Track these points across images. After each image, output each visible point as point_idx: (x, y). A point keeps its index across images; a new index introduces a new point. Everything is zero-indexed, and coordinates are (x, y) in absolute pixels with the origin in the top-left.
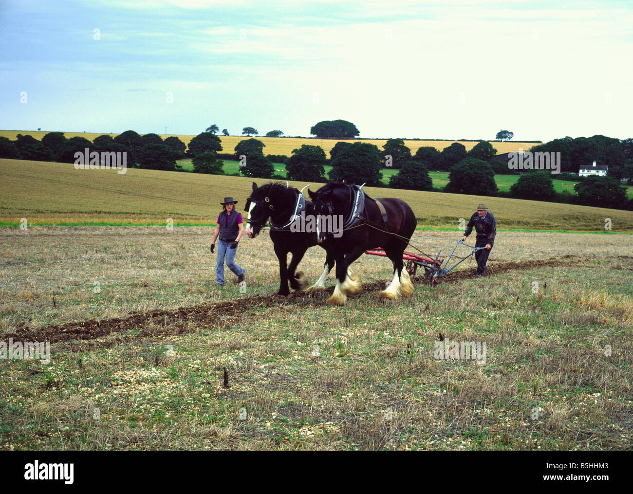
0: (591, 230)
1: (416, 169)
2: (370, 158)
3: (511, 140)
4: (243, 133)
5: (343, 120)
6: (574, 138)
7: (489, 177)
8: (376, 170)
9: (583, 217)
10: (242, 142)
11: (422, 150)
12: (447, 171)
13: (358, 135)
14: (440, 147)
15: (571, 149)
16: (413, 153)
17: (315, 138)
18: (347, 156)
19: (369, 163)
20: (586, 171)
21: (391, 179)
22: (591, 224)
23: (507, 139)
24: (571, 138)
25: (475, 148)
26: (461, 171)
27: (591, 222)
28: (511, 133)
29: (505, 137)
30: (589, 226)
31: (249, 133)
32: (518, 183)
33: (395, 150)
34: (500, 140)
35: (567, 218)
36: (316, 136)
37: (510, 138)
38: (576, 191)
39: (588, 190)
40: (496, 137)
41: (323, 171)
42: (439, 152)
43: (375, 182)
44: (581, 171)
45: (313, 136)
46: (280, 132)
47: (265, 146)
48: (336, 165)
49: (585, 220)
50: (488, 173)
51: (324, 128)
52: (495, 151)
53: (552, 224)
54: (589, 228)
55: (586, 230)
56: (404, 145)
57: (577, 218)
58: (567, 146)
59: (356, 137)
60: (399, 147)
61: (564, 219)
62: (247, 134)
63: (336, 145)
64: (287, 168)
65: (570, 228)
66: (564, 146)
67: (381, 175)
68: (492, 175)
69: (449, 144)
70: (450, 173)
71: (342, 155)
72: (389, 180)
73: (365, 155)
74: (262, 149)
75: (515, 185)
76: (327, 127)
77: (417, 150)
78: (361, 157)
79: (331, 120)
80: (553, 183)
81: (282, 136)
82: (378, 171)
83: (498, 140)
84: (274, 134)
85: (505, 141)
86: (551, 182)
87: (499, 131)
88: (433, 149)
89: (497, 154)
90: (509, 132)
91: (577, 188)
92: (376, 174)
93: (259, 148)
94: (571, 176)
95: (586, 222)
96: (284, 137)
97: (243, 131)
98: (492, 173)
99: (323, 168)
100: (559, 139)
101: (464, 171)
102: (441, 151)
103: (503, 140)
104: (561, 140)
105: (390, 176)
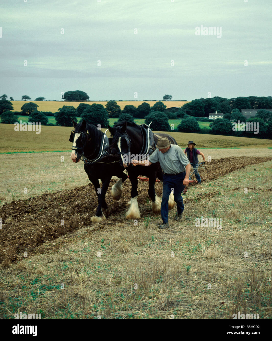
0: (224, 147)
1: (127, 118)
2: (102, 112)
3: (171, 100)
4: (22, 99)
5: (79, 90)
6: (205, 99)
7: (166, 121)
8: (106, 119)
9: (218, 141)
10: (25, 104)
11: (126, 107)
12: (144, 118)
13: (89, 99)
14: (136, 105)
15: (204, 104)
16: (122, 109)
17: (65, 101)
18: (89, 112)
19: (102, 115)
20: (212, 116)
21: (114, 124)
22: (223, 144)
23: (169, 100)
24: (204, 99)
25: (155, 105)
26: (151, 118)
27: (222, 143)
28: (171, 96)
29: (168, 98)
30: (222, 145)
31: (26, 99)
32: (181, 124)
33: (112, 107)
34: (165, 100)
35: (211, 142)
36: (65, 100)
37: (170, 99)
38: (211, 127)
39: (216, 126)
40: (163, 99)
41: (77, 120)
42: (136, 108)
43: (106, 126)
44: (210, 116)
45: (63, 100)
46: (43, 98)
47: (38, 107)
48: (83, 117)
49: (219, 142)
50: (165, 119)
51: (70, 96)
52: (166, 106)
53: (205, 145)
54: (223, 146)
55: (222, 147)
56: (117, 104)
57: (215, 142)
58: (202, 103)
59: (87, 100)
60: (114, 106)
61: (210, 142)
62: (25, 100)
63: (79, 105)
64: (56, 119)
65: (214, 146)
66: (201, 103)
67: (109, 121)
68: (167, 120)
69: (141, 103)
70: (145, 119)
71: (86, 111)
72: (113, 124)
73: (99, 111)
74: (37, 108)
75: (179, 125)
76: (71, 95)
77: (124, 107)
78: (97, 112)
79: (73, 91)
80: (199, 124)
81: (45, 100)
82: (107, 119)
83: (164, 100)
84: (40, 99)
85: (168, 101)
86: (197, 123)
87: (165, 95)
88: (132, 106)
89: (167, 108)
90: (170, 95)
91: (211, 126)
92: (106, 121)
93: (35, 107)
94: (205, 119)
95: (220, 143)
96: (46, 101)
97: (22, 98)
98: (167, 118)
99: (76, 118)
100: (198, 99)
101: (153, 118)
102: (137, 107)
103: (167, 100)
104: (199, 100)
105: (114, 122)
